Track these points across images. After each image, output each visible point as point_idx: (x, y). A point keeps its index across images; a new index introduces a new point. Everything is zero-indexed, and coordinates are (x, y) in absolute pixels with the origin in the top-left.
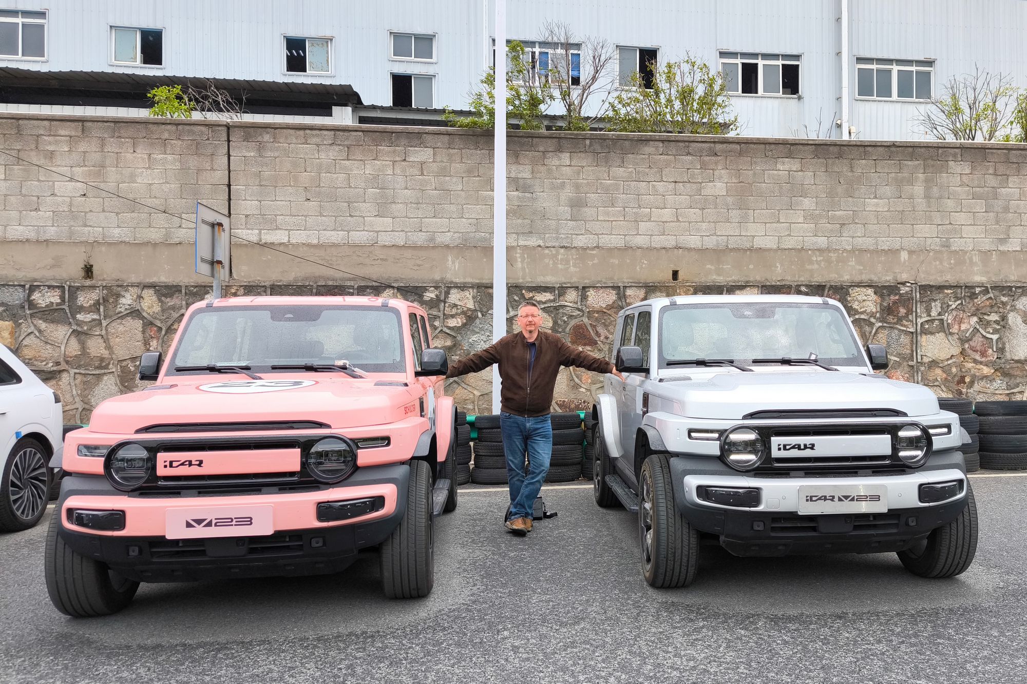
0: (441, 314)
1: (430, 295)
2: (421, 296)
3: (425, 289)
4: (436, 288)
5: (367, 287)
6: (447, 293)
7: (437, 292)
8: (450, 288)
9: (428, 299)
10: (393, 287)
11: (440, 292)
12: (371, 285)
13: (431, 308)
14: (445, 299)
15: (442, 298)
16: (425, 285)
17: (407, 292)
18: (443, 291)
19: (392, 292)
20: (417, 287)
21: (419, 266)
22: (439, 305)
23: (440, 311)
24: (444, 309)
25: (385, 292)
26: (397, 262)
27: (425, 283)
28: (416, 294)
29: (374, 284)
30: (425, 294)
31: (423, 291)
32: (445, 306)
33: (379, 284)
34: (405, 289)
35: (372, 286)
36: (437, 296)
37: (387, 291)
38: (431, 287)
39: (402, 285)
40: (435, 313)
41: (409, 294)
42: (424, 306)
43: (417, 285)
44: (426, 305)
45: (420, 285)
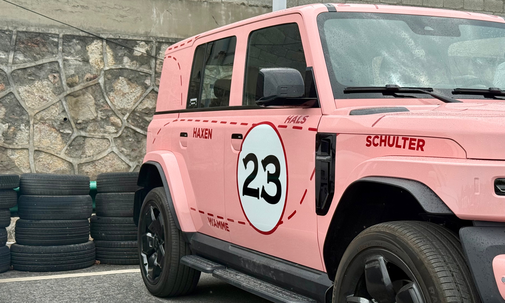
0: (152, 72)
1: (140, 50)
2: (131, 51)
3: (135, 43)
4: (147, 42)
5: (73, 37)
6: (158, 49)
7: (147, 47)
8: (160, 43)
9: (139, 54)
10: (102, 39)
11: (151, 47)
12: (77, 34)
13: (142, 65)
14: (156, 55)
15: (153, 54)
16: (136, 38)
17: (117, 44)
18: (154, 47)
19: (101, 44)
20: (127, 40)
21: (122, 17)
22: (149, 62)
23: (151, 68)
24: (156, 66)
25: (93, 44)
26: (99, 12)
27: (135, 36)
28: (126, 48)
29: (82, 34)
30: (135, 48)
31: (133, 45)
32: (156, 64)
33: (86, 35)
34: (114, 41)
35: (79, 36)
36: (147, 51)
37: (95, 42)
38: (142, 41)
39: (111, 36)
40: (146, 70)
41: (119, 47)
42: (135, 62)
43: (127, 37)
44: (137, 61)
45: (131, 38)
